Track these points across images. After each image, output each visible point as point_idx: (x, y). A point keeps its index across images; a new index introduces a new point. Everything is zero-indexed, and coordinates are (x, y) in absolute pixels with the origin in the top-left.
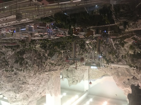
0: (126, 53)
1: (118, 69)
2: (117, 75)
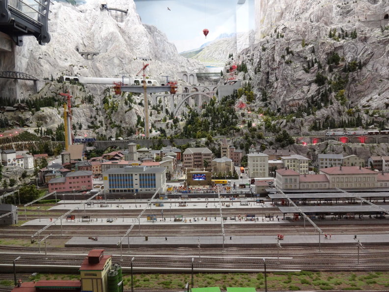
1: (120, 73)
2: (122, 59)
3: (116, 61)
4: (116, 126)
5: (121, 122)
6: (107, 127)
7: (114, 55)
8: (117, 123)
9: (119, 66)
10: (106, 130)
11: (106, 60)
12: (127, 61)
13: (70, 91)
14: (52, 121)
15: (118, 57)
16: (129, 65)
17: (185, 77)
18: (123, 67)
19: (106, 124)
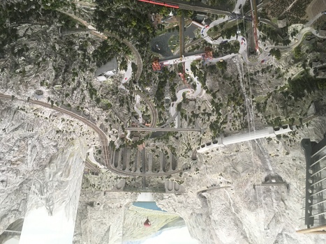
0: (272, 90)
1: (235, 155)
2: (233, 172)
3: (240, 168)
4: (228, 79)
5: (223, 83)
6: (238, 79)
7: (242, 174)
8: (227, 82)
9: (237, 164)
10: (238, 75)
11: (251, 168)
12: (229, 169)
13: (279, 110)
14: (288, 60)
15: (238, 173)
16: (225, 166)
17: (177, 188)
18: (233, 163)
19: (239, 81)
